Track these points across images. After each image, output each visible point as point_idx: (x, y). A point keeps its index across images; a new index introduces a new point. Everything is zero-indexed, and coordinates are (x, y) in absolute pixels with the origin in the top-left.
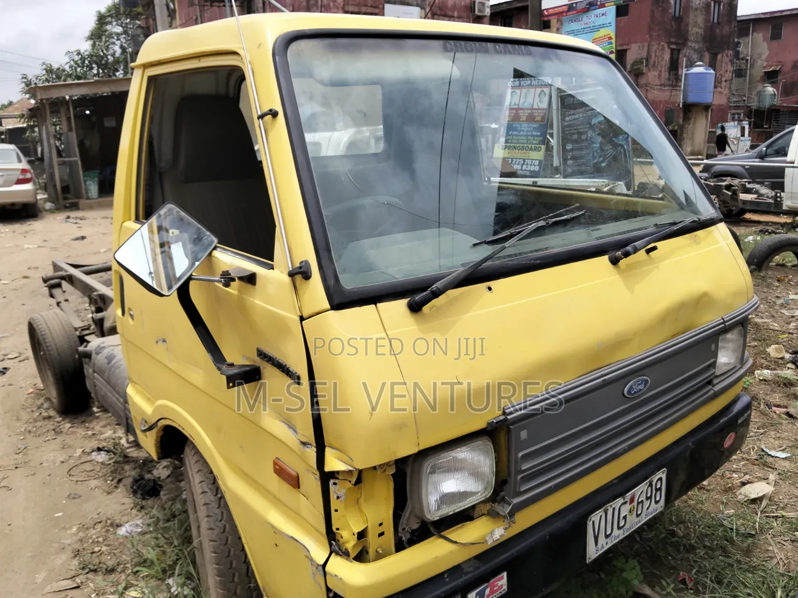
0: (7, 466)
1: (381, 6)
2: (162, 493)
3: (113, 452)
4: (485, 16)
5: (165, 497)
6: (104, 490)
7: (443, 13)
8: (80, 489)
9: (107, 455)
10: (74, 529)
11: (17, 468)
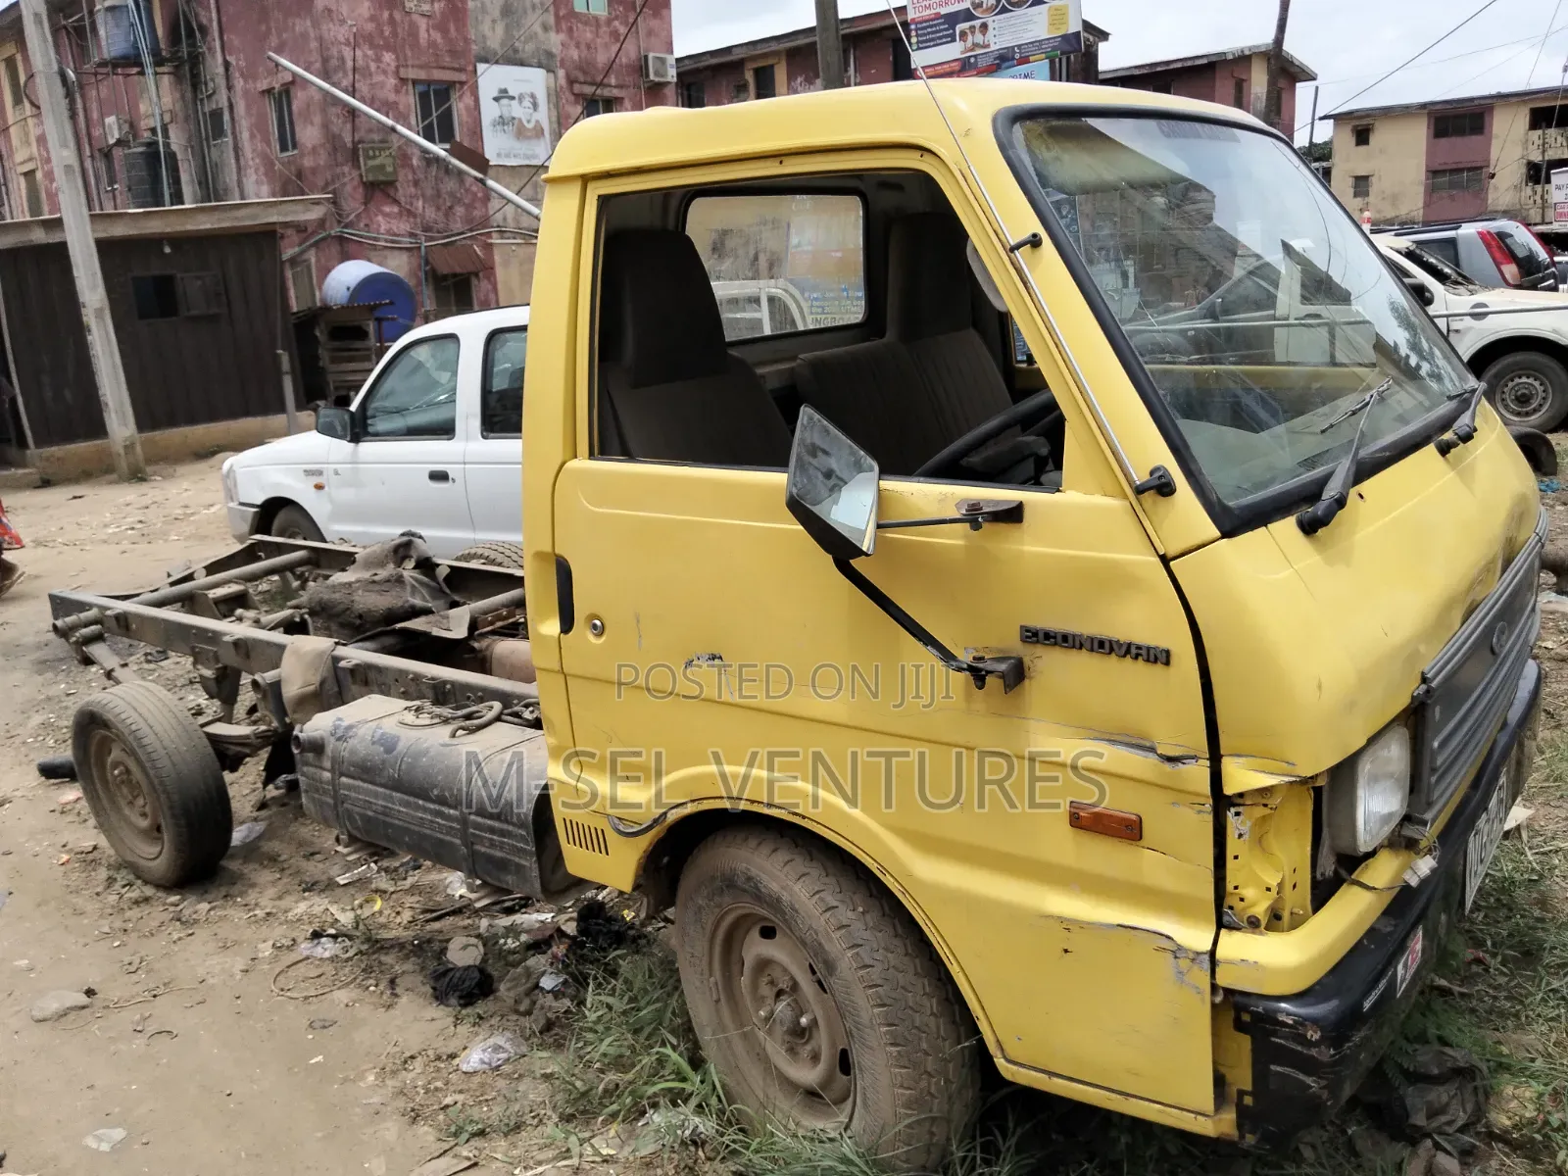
0: (133, 997)
1: (470, 68)
2: (502, 987)
3: (346, 936)
4: (669, 83)
5: (512, 994)
6: (374, 1004)
7: (589, 79)
8: (319, 1009)
9: (335, 943)
10: (371, 1078)
11: (155, 996)
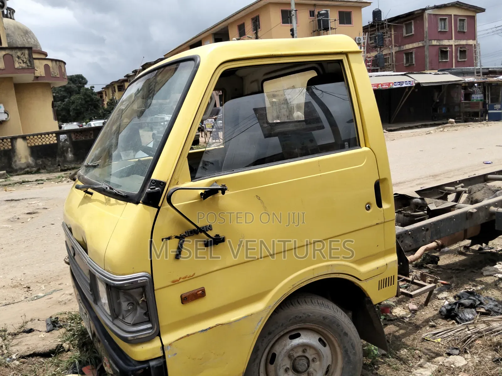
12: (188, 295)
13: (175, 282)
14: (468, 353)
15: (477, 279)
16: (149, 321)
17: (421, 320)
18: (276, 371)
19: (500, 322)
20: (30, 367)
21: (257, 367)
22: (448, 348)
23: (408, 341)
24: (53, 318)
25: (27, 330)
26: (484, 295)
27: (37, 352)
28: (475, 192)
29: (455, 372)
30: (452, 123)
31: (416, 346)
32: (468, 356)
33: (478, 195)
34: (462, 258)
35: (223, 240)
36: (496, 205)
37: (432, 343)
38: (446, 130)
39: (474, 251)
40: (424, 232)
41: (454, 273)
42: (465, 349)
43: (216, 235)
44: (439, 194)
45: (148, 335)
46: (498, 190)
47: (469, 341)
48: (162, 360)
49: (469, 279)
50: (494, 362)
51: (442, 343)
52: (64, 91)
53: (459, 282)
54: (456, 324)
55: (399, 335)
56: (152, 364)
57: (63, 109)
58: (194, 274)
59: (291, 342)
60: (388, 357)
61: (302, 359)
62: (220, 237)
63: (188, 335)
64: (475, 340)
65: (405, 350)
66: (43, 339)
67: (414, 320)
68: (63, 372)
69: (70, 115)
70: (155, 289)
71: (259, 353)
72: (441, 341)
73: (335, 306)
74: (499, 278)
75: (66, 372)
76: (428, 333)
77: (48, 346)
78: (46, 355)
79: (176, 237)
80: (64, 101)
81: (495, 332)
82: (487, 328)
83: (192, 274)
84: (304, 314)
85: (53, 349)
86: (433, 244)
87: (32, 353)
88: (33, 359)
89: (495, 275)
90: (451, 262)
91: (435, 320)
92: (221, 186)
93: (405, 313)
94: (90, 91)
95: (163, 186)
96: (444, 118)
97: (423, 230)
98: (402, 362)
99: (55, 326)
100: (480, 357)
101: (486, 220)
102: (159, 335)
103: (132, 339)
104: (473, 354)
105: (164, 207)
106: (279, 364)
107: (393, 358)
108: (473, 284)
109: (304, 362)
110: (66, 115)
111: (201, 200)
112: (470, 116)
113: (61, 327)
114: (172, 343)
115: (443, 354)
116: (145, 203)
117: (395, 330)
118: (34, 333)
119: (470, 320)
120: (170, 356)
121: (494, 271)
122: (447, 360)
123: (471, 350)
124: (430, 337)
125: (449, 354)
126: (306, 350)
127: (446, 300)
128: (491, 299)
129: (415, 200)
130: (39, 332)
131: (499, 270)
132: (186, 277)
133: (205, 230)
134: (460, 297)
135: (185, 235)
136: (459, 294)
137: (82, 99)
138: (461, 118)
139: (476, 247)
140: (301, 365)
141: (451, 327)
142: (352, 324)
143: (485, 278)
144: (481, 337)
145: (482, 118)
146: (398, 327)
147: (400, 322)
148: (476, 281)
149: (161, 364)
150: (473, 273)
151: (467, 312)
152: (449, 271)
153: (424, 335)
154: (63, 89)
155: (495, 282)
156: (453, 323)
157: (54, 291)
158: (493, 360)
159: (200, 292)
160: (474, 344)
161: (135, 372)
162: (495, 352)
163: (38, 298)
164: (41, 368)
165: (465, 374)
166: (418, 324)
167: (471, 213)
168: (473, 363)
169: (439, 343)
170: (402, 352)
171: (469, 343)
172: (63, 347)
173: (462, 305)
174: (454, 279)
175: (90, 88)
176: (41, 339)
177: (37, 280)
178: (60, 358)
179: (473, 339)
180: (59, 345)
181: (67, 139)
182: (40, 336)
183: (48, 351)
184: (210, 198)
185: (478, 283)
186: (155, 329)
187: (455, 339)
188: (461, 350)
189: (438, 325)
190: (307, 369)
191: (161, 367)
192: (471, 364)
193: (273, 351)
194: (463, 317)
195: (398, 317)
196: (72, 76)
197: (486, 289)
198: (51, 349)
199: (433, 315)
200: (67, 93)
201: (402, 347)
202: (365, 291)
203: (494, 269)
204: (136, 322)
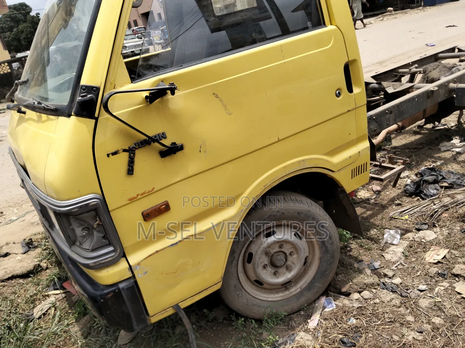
12: (150, 211)
13: (132, 200)
14: (436, 227)
15: (435, 156)
16: (110, 244)
17: (386, 200)
18: (254, 268)
19: (464, 194)
20: (11, 289)
21: (235, 267)
22: (417, 224)
23: (376, 220)
24: (27, 240)
25: (3, 255)
26: (445, 170)
27: (15, 274)
28: (430, 72)
29: (427, 246)
30: (390, 11)
31: (385, 225)
32: (438, 229)
33: (434, 74)
34: (418, 137)
35: (181, 148)
36: (455, 81)
37: (400, 220)
38: (385, 19)
39: (427, 129)
40: (388, 116)
41: (412, 152)
42: (434, 223)
43: (172, 143)
44: (393, 77)
45: (111, 259)
46: (454, 67)
47: (437, 215)
48: (132, 281)
49: (428, 157)
50: (463, 232)
51: (410, 220)
52: (10, 21)
53: (419, 159)
54: (421, 200)
55: (367, 216)
56: (121, 286)
57: (14, 39)
58: (154, 188)
59: (267, 240)
60: (360, 239)
61: (280, 255)
62: (177, 145)
63: (157, 252)
64: (441, 214)
65: (375, 230)
66: (21, 261)
67: (379, 201)
68: (44, 290)
69: (22, 44)
70: (110, 210)
71: (236, 255)
72: (409, 218)
73: (309, 201)
74: (456, 152)
75: (47, 289)
76: (396, 212)
77: (25, 268)
78: (25, 276)
79: (125, 151)
80: (12, 32)
81: (460, 204)
82: (452, 201)
83: (150, 190)
84: (278, 212)
85: (31, 270)
86: (394, 127)
87: (10, 276)
88: (13, 282)
89: (452, 150)
90: (408, 142)
91: (400, 198)
92: (169, 85)
93: (369, 195)
94: (36, 18)
95: (97, 91)
96: (382, 8)
97: (387, 113)
98: (373, 242)
99: (30, 248)
100: (449, 230)
101: (446, 97)
102: (124, 256)
103: (94, 265)
104: (442, 227)
105: (103, 117)
106: (256, 263)
107: (364, 238)
108: (432, 161)
109: (282, 257)
110: (18, 44)
111: (147, 105)
112: (406, 4)
113: (36, 247)
114: (140, 262)
115: (412, 230)
116: (78, 115)
117: (362, 212)
118: (10, 256)
119: (435, 195)
120: (140, 275)
121: (451, 146)
122: (417, 235)
123: (439, 224)
124: (398, 215)
125: (419, 230)
126: (282, 245)
127: (408, 178)
128: (452, 173)
129: (371, 85)
130: (15, 255)
131: (456, 144)
132: (144, 193)
133: (159, 139)
134: (421, 175)
135: (134, 147)
136: (420, 171)
137: (30, 27)
138: (398, 6)
139: (429, 126)
140: (279, 261)
141: (417, 203)
142: (327, 215)
143: (443, 154)
144: (447, 210)
145: (418, 4)
146: (364, 208)
147: (366, 204)
148: (435, 157)
149: (132, 285)
150: (431, 150)
151: (431, 188)
152: (407, 151)
153: (391, 214)
154: (9, 19)
155: (453, 156)
156: (418, 199)
157: (27, 213)
158: (462, 231)
159: (164, 206)
160: (441, 217)
161: (104, 297)
162: (462, 223)
163: (12, 221)
164: (22, 289)
165: (436, 247)
166: (384, 204)
167: (432, 92)
168: (443, 235)
169: (407, 220)
170: (372, 232)
171: (436, 217)
172: (41, 267)
173: (426, 182)
174: (414, 157)
175: (35, 15)
176: (18, 262)
177: (9, 204)
178: (39, 277)
179: (440, 213)
180: (36, 265)
181: (20, 66)
182: (17, 259)
183: (26, 272)
184: (159, 102)
185: (437, 159)
186: (119, 251)
187: (422, 215)
188: (430, 225)
189: (404, 203)
190: (285, 263)
191: (133, 286)
192: (441, 237)
193: (250, 250)
194: (428, 193)
195: (364, 199)
196: (15, 5)
197: (446, 164)
198: (28, 270)
199: (398, 193)
200: (14, 23)
201: (372, 228)
202: (338, 181)
203: (451, 144)
204: (95, 248)
